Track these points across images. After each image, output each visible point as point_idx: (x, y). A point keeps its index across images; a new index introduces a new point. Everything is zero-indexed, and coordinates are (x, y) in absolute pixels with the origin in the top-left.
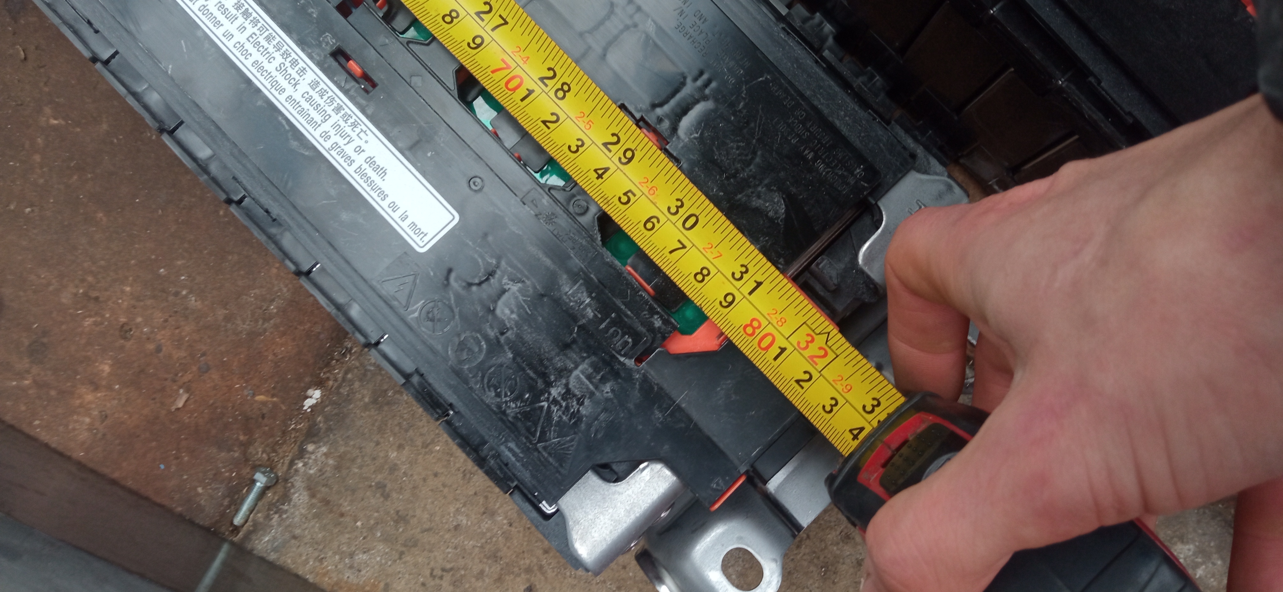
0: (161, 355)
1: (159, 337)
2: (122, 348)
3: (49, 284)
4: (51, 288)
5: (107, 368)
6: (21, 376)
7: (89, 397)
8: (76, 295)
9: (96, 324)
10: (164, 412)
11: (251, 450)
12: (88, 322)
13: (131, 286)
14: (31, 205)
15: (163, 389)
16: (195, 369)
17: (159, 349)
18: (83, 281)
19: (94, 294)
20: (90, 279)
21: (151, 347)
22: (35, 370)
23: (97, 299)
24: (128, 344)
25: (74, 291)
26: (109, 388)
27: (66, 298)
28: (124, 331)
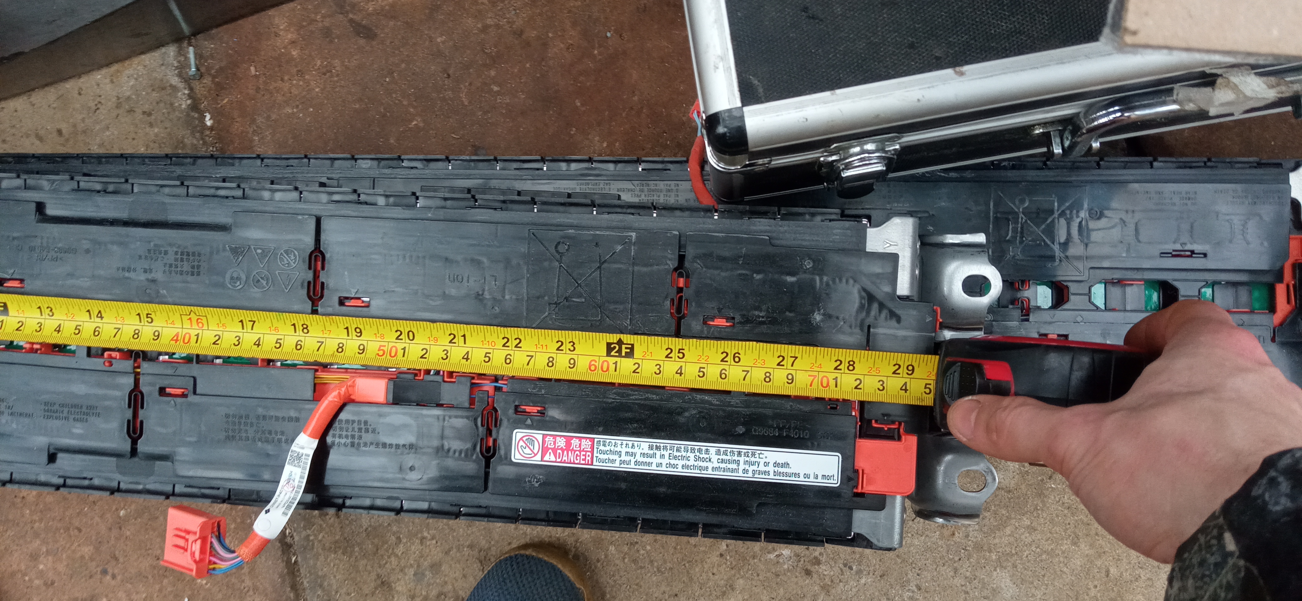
0: (279, 79)
1: (287, 84)
2: (296, 66)
3: (349, 62)
4: (346, 60)
5: (294, 53)
6: (324, 17)
7: (289, 36)
8: (334, 67)
9: (316, 65)
10: (256, 59)
11: (210, 79)
12: (319, 63)
13: (317, 92)
14: (388, 83)
15: (265, 67)
16: (261, 87)
17: (282, 80)
18: (338, 75)
19: (328, 74)
20: (336, 79)
21: (286, 78)
22: (320, 25)
23: (325, 74)
24: (295, 70)
25: (337, 69)
26: (285, 48)
27: (337, 62)
28: (301, 73)
